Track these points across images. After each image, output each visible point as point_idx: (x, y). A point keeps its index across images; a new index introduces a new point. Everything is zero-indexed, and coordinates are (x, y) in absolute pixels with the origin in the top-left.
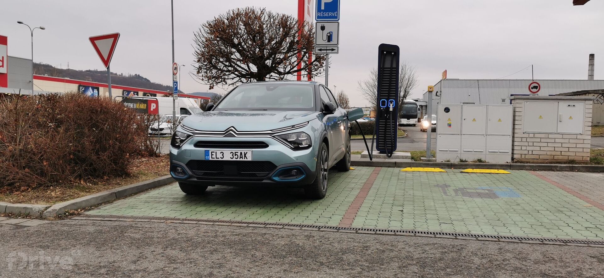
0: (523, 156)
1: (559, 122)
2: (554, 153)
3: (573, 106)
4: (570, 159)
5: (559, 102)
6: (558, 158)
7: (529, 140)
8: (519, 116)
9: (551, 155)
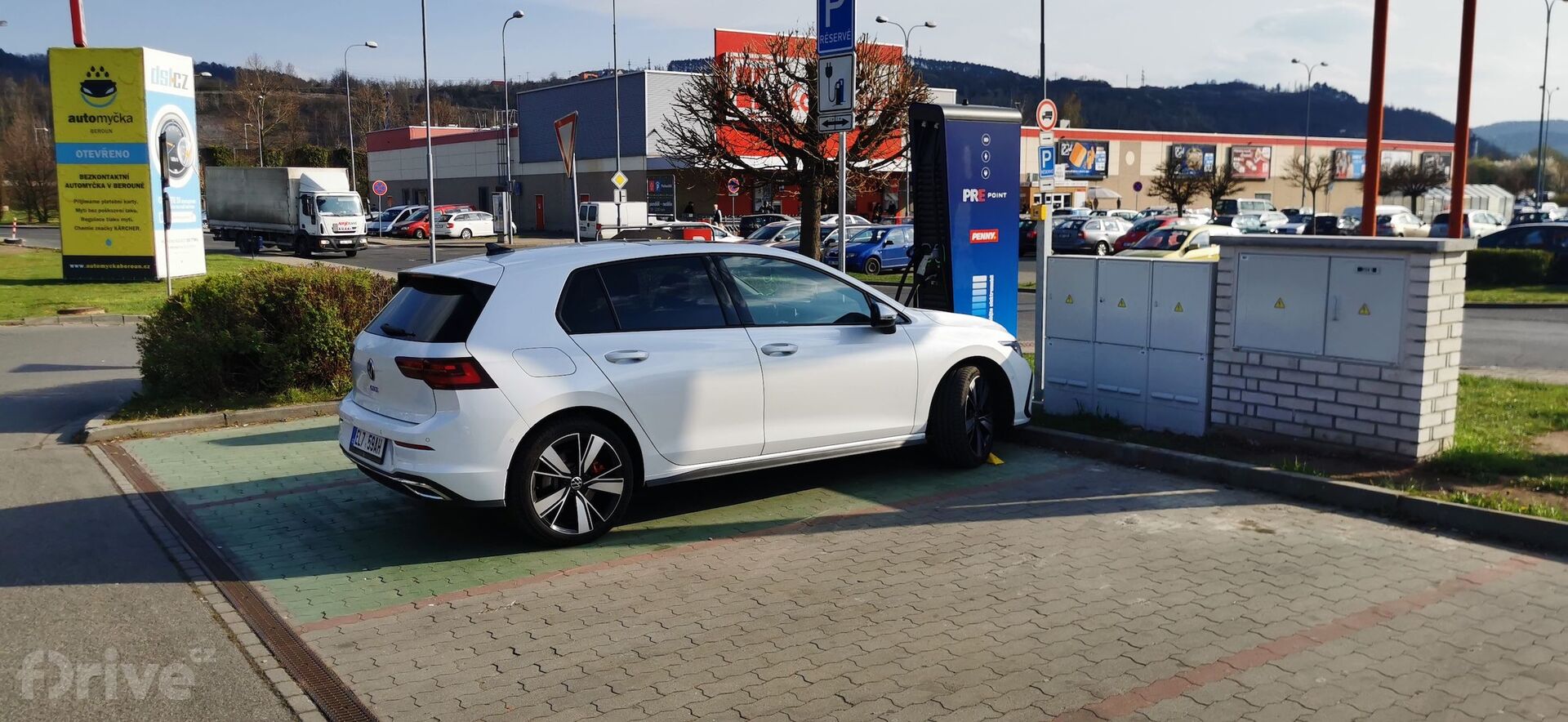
0: (1233, 419)
1: (1329, 324)
2: (1313, 420)
3: (1371, 271)
4: (1358, 443)
5: (1330, 257)
6: (1324, 436)
7: (1247, 372)
8: (1224, 297)
9: (1306, 425)
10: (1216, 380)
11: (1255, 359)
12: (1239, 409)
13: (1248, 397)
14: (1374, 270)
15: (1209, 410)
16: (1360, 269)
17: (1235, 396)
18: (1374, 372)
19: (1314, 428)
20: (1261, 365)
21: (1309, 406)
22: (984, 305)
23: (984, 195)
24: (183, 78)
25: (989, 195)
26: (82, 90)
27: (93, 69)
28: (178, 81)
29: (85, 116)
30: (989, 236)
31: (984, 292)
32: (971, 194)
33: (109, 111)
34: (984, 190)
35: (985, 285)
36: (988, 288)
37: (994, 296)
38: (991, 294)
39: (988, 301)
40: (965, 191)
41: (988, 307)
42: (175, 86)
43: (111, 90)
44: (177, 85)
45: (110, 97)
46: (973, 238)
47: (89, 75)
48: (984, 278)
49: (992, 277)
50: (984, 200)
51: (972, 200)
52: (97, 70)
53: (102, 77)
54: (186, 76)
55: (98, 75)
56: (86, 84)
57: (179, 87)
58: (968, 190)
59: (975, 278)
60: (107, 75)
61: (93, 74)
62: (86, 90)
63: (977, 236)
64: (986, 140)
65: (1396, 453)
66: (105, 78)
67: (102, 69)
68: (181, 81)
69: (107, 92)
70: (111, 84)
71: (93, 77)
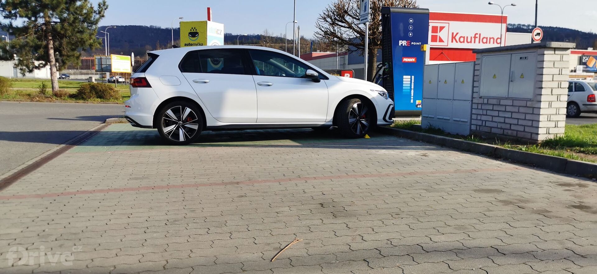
0: (478, 127)
1: (510, 82)
2: (504, 126)
3: (524, 59)
4: (518, 136)
5: (512, 54)
6: (507, 133)
7: (484, 107)
8: (477, 76)
9: (501, 128)
10: (474, 111)
11: (486, 101)
12: (480, 123)
13: (484, 118)
14: (526, 58)
15: (471, 124)
16: (521, 58)
17: (479, 118)
18: (524, 103)
19: (504, 129)
20: (488, 104)
21: (502, 120)
22: (409, 88)
23: (409, 43)
24: (220, 31)
25: (412, 43)
26: (189, 35)
27: (192, 28)
28: (218, 32)
29: (189, 44)
30: (413, 60)
31: (409, 82)
32: (403, 43)
33: (196, 42)
34: (410, 41)
35: (410, 80)
36: (411, 81)
37: (414, 85)
38: (413, 84)
39: (411, 86)
40: (400, 41)
41: (411, 89)
42: (217, 34)
43: (197, 35)
44: (218, 33)
45: (196, 38)
46: (404, 60)
47: (191, 30)
48: (409, 77)
49: (413, 77)
50: (410, 45)
51: (404, 45)
52: (193, 28)
53: (195, 31)
54: (221, 31)
55: (194, 30)
56: (190, 33)
57: (218, 34)
58: (401, 41)
59: (404, 77)
60: (196, 30)
61: (192, 30)
62: (190, 35)
63: (405, 60)
64: (411, 21)
65: (531, 139)
66: (196, 31)
67: (195, 28)
68: (219, 32)
69: (196, 36)
70: (197, 33)
71: (192, 31)
